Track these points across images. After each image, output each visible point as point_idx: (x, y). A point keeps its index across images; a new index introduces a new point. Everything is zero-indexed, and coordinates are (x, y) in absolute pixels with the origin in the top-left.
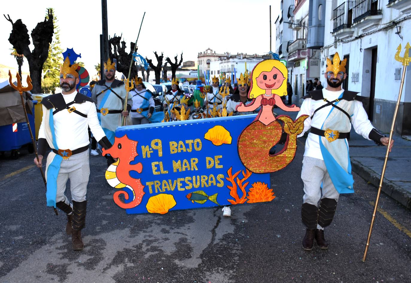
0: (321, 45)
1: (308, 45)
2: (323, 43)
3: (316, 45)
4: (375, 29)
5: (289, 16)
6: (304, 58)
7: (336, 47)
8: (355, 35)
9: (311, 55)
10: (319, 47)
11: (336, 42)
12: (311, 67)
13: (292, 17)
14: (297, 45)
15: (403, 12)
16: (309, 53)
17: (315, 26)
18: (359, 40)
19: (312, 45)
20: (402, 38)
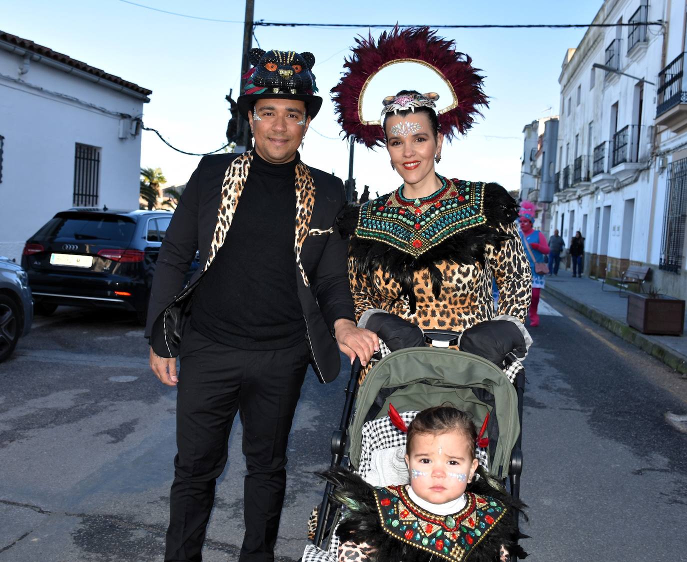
0: (550, 200)
1: (539, 200)
2: (552, 199)
3: (546, 200)
4: (573, 197)
5: (531, 160)
6: (540, 211)
7: (558, 205)
8: (568, 198)
9: (547, 208)
10: (549, 202)
11: (559, 200)
12: (546, 220)
13: (534, 161)
14: (534, 196)
15: (582, 191)
16: (545, 207)
17: (546, 182)
18: (567, 204)
19: (543, 200)
20: (581, 207)
